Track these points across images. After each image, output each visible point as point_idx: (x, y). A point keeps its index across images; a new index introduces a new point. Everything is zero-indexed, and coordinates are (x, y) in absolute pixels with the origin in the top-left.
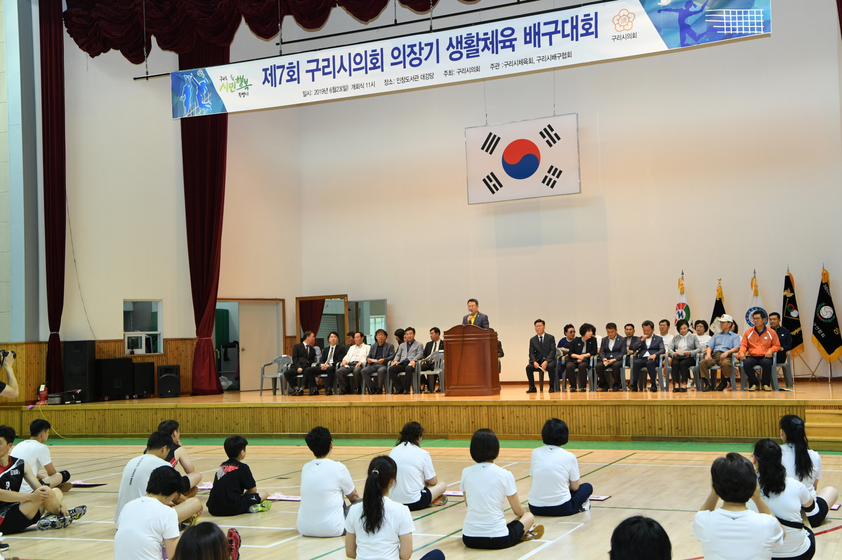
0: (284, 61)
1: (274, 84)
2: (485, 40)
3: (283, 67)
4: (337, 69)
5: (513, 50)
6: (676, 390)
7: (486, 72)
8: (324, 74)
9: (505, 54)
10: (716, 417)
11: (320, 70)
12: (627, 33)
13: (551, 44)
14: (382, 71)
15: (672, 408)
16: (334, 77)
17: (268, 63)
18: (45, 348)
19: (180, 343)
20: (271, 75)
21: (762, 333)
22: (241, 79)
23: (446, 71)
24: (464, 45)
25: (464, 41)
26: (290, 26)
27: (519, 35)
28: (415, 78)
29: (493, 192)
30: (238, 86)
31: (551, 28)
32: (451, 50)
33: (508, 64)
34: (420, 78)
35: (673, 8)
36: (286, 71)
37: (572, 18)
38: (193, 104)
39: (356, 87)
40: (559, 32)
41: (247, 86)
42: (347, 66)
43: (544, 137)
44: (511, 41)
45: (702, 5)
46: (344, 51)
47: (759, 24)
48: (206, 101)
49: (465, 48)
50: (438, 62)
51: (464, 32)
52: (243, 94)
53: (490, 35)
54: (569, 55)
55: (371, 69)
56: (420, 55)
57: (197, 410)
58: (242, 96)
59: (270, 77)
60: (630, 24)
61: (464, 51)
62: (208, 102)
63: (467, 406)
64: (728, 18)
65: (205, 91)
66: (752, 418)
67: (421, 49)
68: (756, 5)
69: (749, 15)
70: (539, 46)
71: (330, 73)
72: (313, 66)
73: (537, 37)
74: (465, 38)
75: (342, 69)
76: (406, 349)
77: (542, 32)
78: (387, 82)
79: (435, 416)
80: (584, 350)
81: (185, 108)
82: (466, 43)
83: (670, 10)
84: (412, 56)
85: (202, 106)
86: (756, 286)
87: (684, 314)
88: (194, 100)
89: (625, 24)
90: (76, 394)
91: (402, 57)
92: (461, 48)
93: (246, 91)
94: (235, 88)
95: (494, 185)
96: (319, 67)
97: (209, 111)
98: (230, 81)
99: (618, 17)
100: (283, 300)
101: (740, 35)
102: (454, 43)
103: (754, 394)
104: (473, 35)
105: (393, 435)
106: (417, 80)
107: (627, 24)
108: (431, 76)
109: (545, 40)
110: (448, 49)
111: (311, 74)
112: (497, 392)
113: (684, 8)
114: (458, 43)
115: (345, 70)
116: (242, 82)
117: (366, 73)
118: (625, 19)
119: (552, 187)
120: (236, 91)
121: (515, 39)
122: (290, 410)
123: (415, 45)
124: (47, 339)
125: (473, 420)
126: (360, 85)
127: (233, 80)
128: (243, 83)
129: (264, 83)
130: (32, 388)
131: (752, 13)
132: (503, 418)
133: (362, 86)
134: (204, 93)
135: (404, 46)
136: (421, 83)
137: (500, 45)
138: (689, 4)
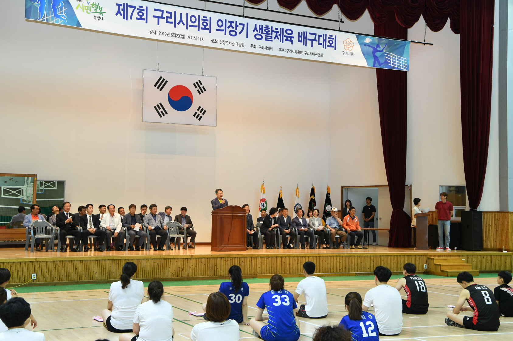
1: (125, 17)
2: (277, 32)
3: (134, 7)
4: (177, 22)
5: (292, 44)
7: (276, 52)
8: (167, 22)
9: (287, 45)
11: (164, 18)
12: (350, 52)
13: (312, 46)
14: (210, 32)
16: (175, 27)
20: (123, 10)
22: (96, 6)
23: (252, 45)
24: (264, 32)
27: (295, 35)
28: (232, 43)
30: (93, 10)
31: (313, 37)
33: (289, 51)
34: (235, 44)
35: (371, 46)
36: (136, 11)
37: (324, 35)
38: (47, 12)
39: (191, 38)
40: (316, 41)
41: (101, 12)
42: (185, 22)
44: (291, 37)
45: (382, 48)
46: (183, 11)
47: (405, 65)
48: (62, 13)
49: (264, 33)
50: (247, 37)
51: (264, 23)
52: (98, 17)
53: (279, 30)
54: (321, 55)
56: (236, 29)
57: (57, 263)
58: (97, 19)
60: (351, 47)
61: (264, 35)
62: (63, 14)
63: (269, 257)
64: (393, 59)
65: (60, 5)
67: (237, 26)
68: (404, 56)
70: (306, 46)
71: (172, 23)
72: (159, 14)
73: (305, 39)
74: (264, 28)
75: (181, 22)
77: (308, 38)
78: (213, 41)
81: (39, 13)
83: (370, 46)
85: (58, 16)
87: (265, 205)
88: (49, 9)
89: (349, 47)
91: (223, 26)
92: (262, 33)
93: (101, 16)
94: (90, 11)
96: (164, 16)
97: (65, 23)
98: (86, 4)
101: (398, 68)
102: (258, 29)
104: (269, 27)
105: (221, 277)
106: (233, 45)
107: (350, 47)
108: (242, 45)
109: (309, 43)
110: (254, 31)
111: (157, 19)
113: (376, 47)
114: (260, 29)
115: (184, 24)
116: (96, 8)
117: (199, 30)
118: (349, 44)
120: (91, 13)
121: (293, 37)
122: (144, 261)
123: (233, 22)
125: (272, 266)
126: (194, 37)
127: (89, 4)
128: (98, 9)
129: (117, 14)
131: (402, 59)
132: (290, 264)
134: (59, 7)
135: (226, 20)
136: (235, 48)
137: (285, 38)
138: (378, 46)
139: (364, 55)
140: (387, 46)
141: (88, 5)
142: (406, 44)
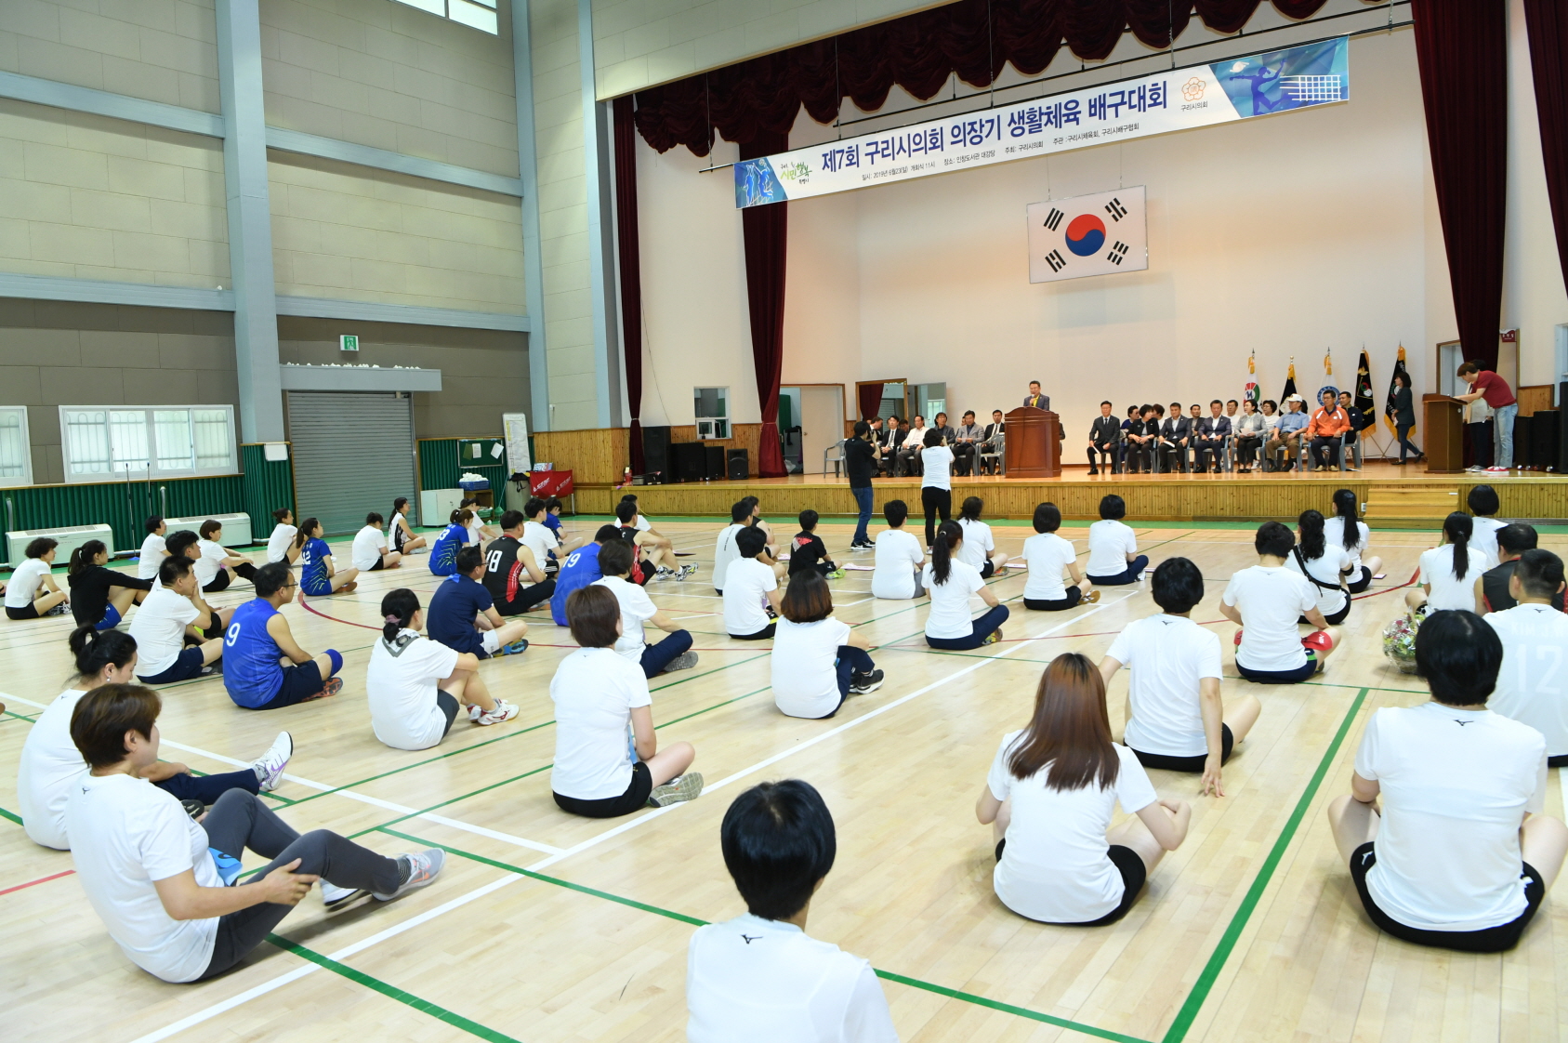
0: (843, 145)
1: (834, 169)
2: (1048, 114)
3: (842, 151)
4: (896, 151)
5: (1078, 124)
6: (1241, 471)
7: (1049, 148)
8: (883, 156)
9: (1069, 128)
10: (1279, 497)
11: (879, 152)
12: (1198, 102)
13: (1117, 116)
14: (942, 150)
15: (1235, 488)
16: (894, 159)
17: (827, 148)
18: (628, 432)
19: (747, 428)
20: (830, 160)
21: (1332, 412)
22: (801, 166)
23: (1007, 148)
24: (1026, 120)
25: (1026, 116)
26: (848, 108)
27: (1084, 108)
28: (976, 156)
29: (1056, 271)
30: (798, 173)
31: (1118, 99)
32: (1013, 126)
33: (1072, 138)
34: (981, 156)
35: (1247, 75)
36: (845, 155)
37: (1139, 88)
38: (755, 193)
39: (915, 168)
40: (1125, 103)
41: (807, 172)
42: (906, 149)
43: (1110, 211)
44: (1075, 114)
45: (1276, 71)
46: (903, 132)
47: (1335, 91)
48: (768, 190)
49: (1027, 123)
50: (999, 139)
51: (1026, 107)
52: (803, 181)
53: (1053, 109)
54: (1136, 127)
55: (930, 149)
56: (981, 132)
58: (803, 183)
59: (829, 162)
60: (1200, 92)
61: (1026, 127)
62: (770, 190)
63: (1027, 487)
64: (1303, 85)
65: (767, 180)
66: (1315, 498)
67: (982, 126)
68: (1332, 71)
69: (1325, 82)
70: (1105, 119)
71: (889, 155)
72: (872, 149)
73: (1102, 108)
74: (1027, 113)
75: (901, 150)
76: (966, 433)
77: (1107, 104)
78: (947, 162)
79: (996, 497)
80: (1145, 431)
81: (747, 198)
82: (1028, 118)
83: (1243, 77)
84: (973, 134)
85: (764, 195)
86: (1330, 365)
87: (1254, 394)
88: (756, 189)
90: (656, 476)
91: (960, 135)
92: (1023, 124)
93: (806, 178)
94: (795, 175)
95: (1057, 263)
96: (878, 150)
97: (771, 200)
98: (791, 168)
99: (1188, 86)
100: (843, 385)
101: (1316, 102)
102: (1016, 118)
103: (1320, 474)
104: (1035, 110)
106: (977, 158)
107: (1197, 93)
108: (992, 153)
109: (1111, 112)
110: (1009, 125)
111: (870, 157)
112: (1058, 474)
113: (1258, 75)
114: (1020, 118)
115: (905, 151)
116: (802, 169)
117: (926, 153)
118: (1195, 87)
119: (1118, 263)
120: (797, 178)
121: (1079, 112)
123: (975, 123)
124: (629, 426)
126: (919, 166)
127: (794, 167)
128: (804, 170)
129: (824, 169)
130: (620, 469)
131: (1329, 79)
133: (922, 167)
134: (766, 182)
135: (964, 124)
136: (982, 161)
137: (1064, 119)
138: (1263, 70)
139: (1231, 98)
140: (1285, 64)
141: (792, 169)
142: (1336, 45)
